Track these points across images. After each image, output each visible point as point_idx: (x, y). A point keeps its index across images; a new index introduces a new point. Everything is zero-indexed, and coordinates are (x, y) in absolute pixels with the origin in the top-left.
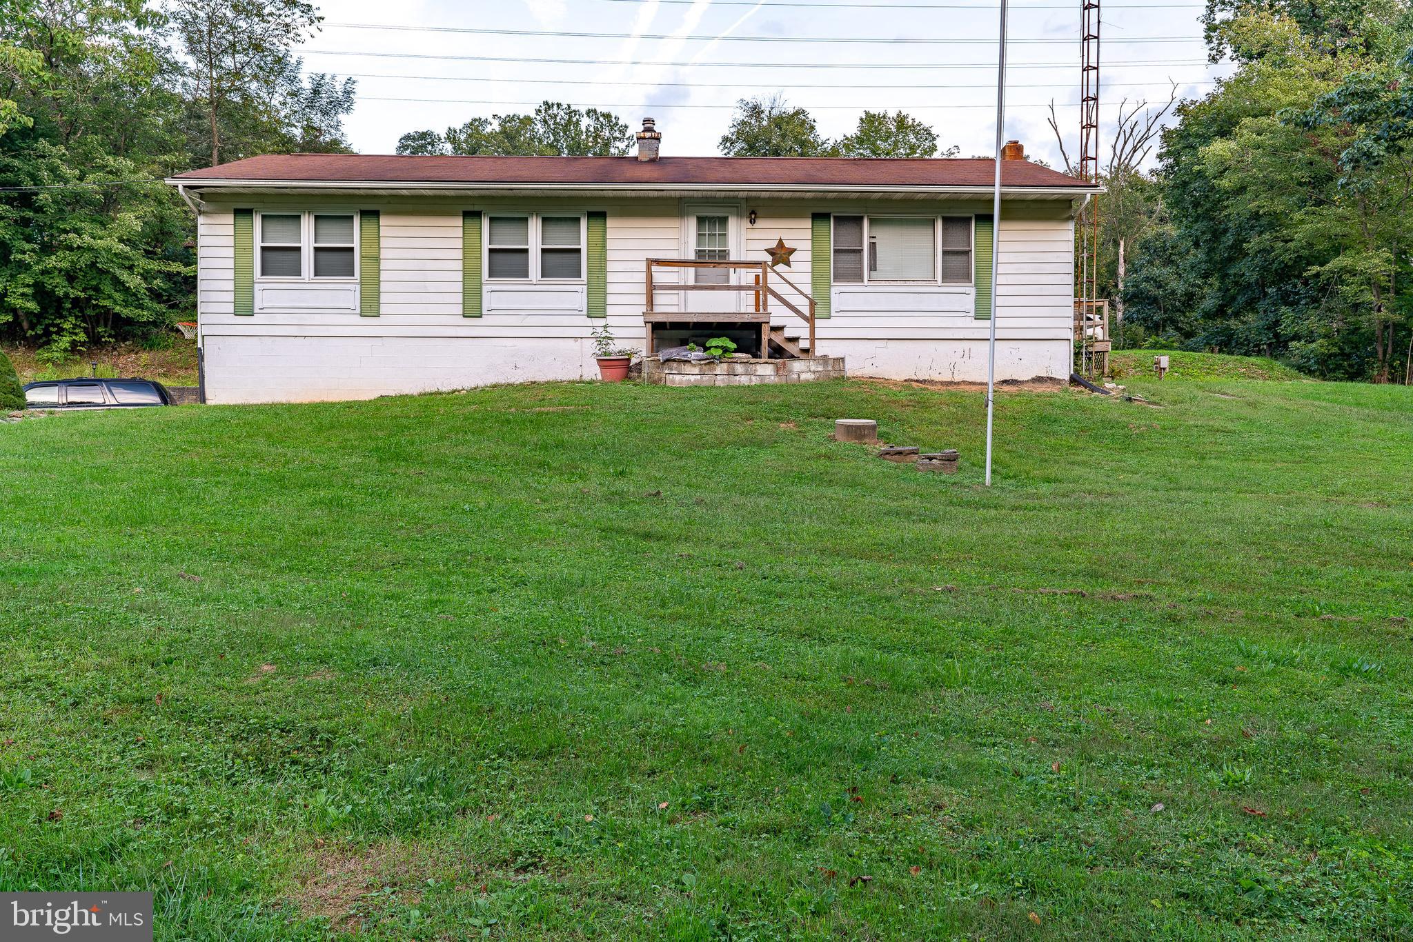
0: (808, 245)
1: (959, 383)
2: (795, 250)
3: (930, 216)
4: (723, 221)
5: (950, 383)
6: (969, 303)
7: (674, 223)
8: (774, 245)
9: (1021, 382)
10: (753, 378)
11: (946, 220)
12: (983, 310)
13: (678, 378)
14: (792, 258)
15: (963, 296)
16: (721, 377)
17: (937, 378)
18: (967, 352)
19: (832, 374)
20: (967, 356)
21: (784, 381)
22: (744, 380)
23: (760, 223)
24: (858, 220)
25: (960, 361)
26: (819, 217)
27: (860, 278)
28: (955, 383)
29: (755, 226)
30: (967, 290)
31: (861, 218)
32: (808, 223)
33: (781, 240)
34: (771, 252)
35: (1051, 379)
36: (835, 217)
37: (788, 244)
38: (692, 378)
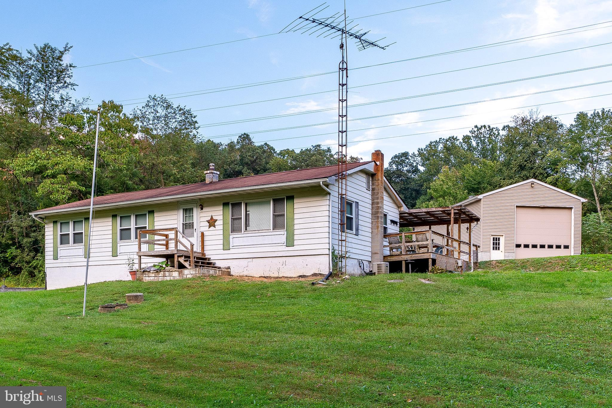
0: (221, 217)
1: (281, 278)
2: (217, 220)
3: (267, 199)
4: (191, 210)
5: (277, 278)
6: (283, 239)
7: (175, 212)
8: (209, 218)
9: (308, 276)
10: (171, 277)
11: (275, 200)
12: (290, 242)
13: (147, 278)
14: (216, 224)
15: (281, 236)
16: (161, 277)
17: (272, 275)
18: (284, 262)
19: (198, 275)
20: (284, 265)
21: (181, 278)
22: (168, 278)
23: (205, 209)
24: (240, 204)
25: (281, 267)
26: (225, 204)
27: (240, 231)
28: (280, 278)
29: (203, 211)
30: (282, 233)
31: (241, 203)
32: (221, 208)
33: (212, 216)
34: (208, 222)
35: (320, 274)
36: (231, 204)
37: (214, 218)
38: (152, 278)
